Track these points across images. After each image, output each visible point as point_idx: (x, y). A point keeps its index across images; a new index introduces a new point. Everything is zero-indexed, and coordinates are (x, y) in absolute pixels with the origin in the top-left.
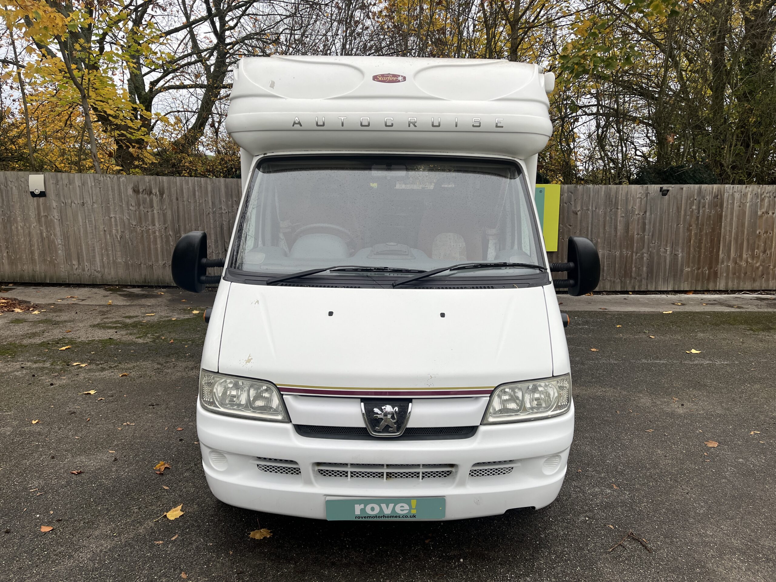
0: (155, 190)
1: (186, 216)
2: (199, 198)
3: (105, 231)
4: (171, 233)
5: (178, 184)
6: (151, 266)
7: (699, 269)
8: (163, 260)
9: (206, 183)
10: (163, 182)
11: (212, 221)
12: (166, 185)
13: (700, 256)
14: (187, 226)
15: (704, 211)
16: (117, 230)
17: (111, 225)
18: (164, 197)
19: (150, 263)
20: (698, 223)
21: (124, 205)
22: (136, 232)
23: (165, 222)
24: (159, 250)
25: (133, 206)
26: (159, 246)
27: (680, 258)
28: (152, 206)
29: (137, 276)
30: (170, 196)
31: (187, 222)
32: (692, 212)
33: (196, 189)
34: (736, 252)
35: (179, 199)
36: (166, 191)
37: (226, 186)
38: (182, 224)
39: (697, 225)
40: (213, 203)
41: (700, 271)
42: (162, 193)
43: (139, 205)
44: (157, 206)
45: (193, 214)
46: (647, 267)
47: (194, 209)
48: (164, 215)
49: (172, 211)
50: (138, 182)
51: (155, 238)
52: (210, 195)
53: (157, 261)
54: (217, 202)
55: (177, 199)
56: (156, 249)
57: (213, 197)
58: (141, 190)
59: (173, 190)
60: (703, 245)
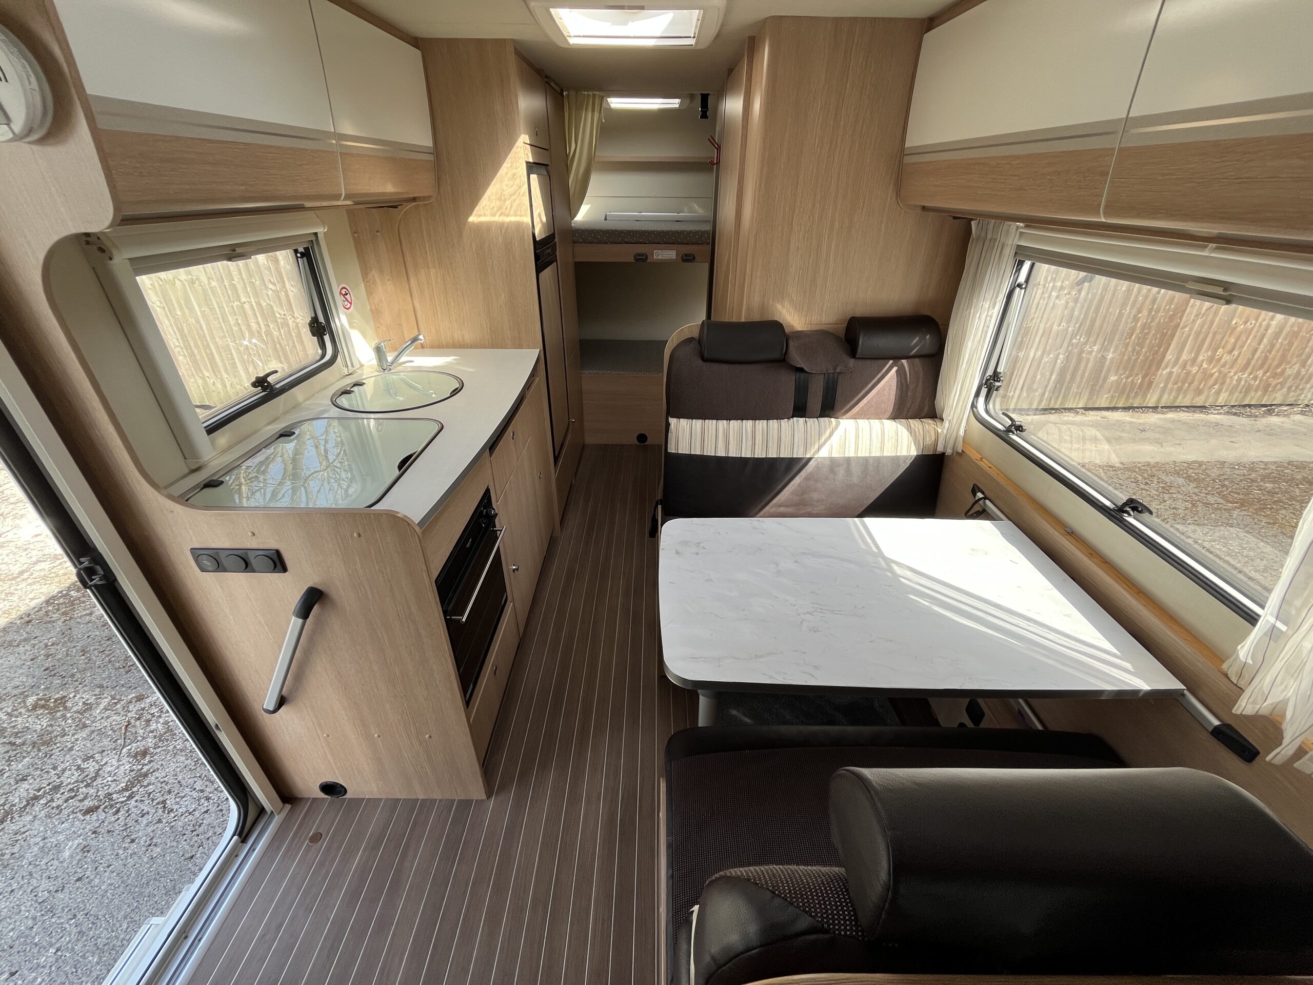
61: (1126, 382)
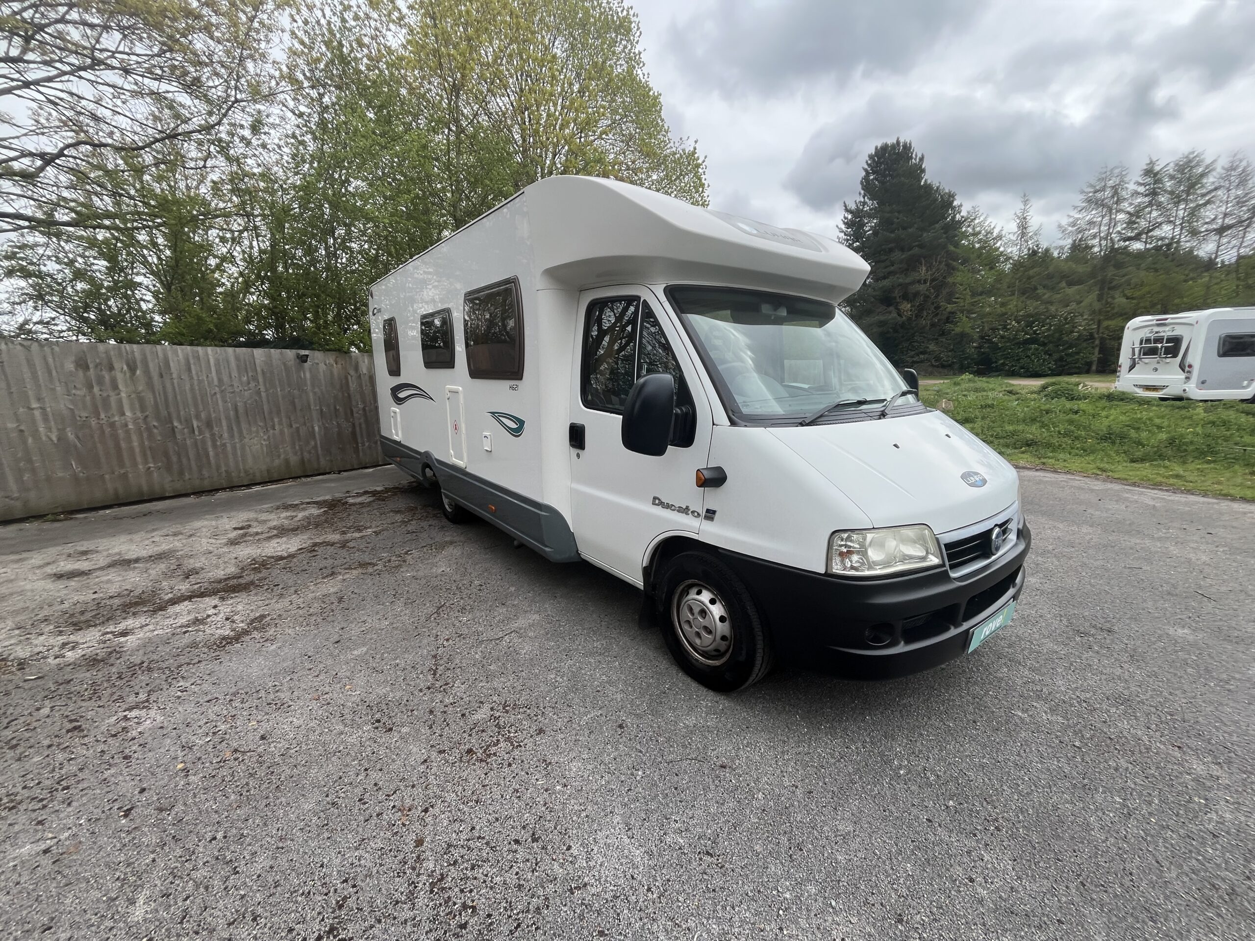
0: (120, 366)
1: (179, 397)
2: (197, 374)
3: (22, 431)
4: (156, 424)
5: (160, 354)
6: (125, 476)
8: (146, 462)
9: (207, 354)
10: (133, 352)
11: (220, 402)
12: (137, 355)
14: (182, 413)
16: (49, 429)
17: (34, 421)
18: (138, 372)
19: (122, 472)
21: (58, 389)
22: (90, 427)
23: (142, 411)
24: (137, 450)
25: (80, 389)
26: (135, 444)
28: (115, 387)
29: (98, 495)
30: (147, 371)
31: (181, 408)
33: (192, 361)
35: (164, 374)
36: (139, 364)
37: (237, 358)
38: (172, 409)
40: (220, 380)
42: (132, 369)
43: (92, 387)
44: (127, 386)
45: (189, 396)
47: (192, 389)
48: (141, 400)
49: (154, 392)
50: (84, 352)
51: (127, 432)
52: (213, 369)
53: (135, 464)
54: (226, 379)
55: (161, 376)
56: (131, 449)
57: (218, 372)
58: (91, 366)
59: (151, 365)
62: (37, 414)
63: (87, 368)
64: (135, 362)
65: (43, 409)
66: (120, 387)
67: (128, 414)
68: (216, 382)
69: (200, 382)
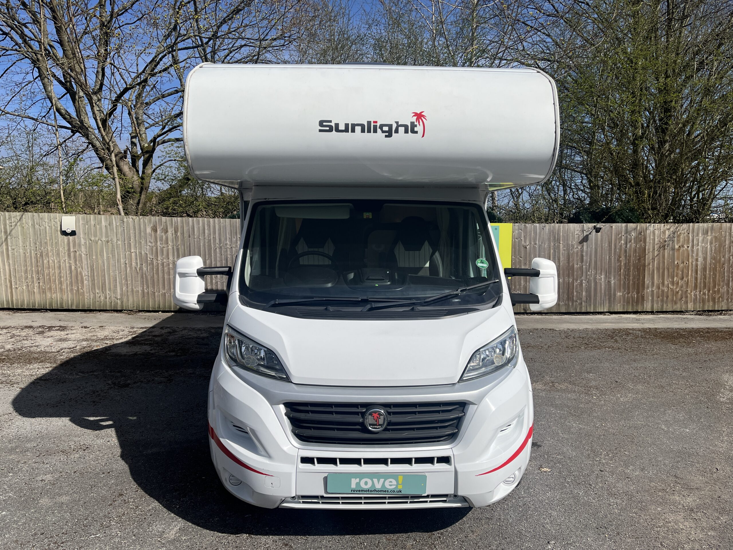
0: (171, 230)
1: (196, 250)
2: (208, 236)
3: (126, 264)
5: (191, 223)
7: (628, 293)
9: (215, 223)
10: (178, 222)
11: (218, 255)
12: (180, 225)
13: (629, 283)
15: (631, 246)
16: (137, 264)
17: (131, 259)
18: (179, 234)
20: (626, 255)
21: (143, 242)
22: (153, 264)
25: (152, 243)
27: (612, 285)
28: (167, 242)
29: (152, 302)
32: (621, 246)
33: (206, 228)
34: (659, 279)
35: (191, 236)
36: (180, 229)
39: (626, 256)
40: (220, 240)
41: (630, 295)
42: (176, 232)
43: (156, 242)
44: (172, 241)
45: (202, 249)
46: (586, 292)
47: (204, 245)
48: (178, 251)
49: (184, 246)
50: (156, 222)
51: (169, 269)
52: (217, 233)
54: (223, 239)
55: (189, 237)
56: (170, 280)
57: (220, 235)
58: (158, 230)
59: (185, 229)
60: (631, 273)
61: (628, 297)
62: (133, 254)
63: (156, 231)
64: (178, 229)
65: (136, 252)
66: (169, 243)
67: (171, 258)
68: (217, 241)
69: (210, 241)
